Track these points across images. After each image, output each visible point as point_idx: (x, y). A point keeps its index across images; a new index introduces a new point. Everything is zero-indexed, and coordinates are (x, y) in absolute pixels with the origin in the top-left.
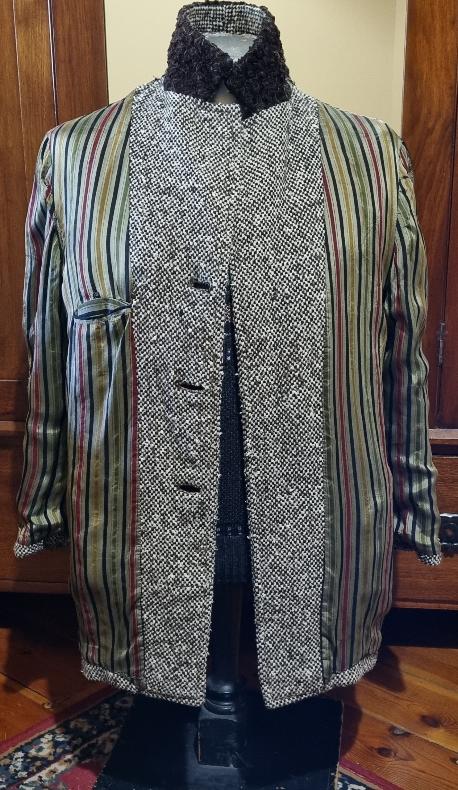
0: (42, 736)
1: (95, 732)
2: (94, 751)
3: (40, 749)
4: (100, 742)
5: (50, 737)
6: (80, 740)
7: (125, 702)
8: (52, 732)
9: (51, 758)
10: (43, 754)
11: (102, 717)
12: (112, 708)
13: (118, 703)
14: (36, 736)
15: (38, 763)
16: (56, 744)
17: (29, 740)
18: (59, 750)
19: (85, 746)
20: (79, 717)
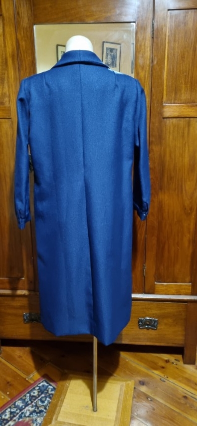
0: (7, 409)
1: (24, 407)
2: (23, 415)
3: (6, 415)
4: (25, 411)
5: (9, 410)
6: (19, 411)
7: (34, 393)
8: (10, 408)
9: (9, 419)
10: (7, 417)
11: (26, 400)
12: (30, 396)
13: (32, 394)
14: (5, 409)
15: (5, 422)
16: (11, 413)
17: (2, 411)
18: (12, 416)
19: (20, 413)
20: (19, 400)
